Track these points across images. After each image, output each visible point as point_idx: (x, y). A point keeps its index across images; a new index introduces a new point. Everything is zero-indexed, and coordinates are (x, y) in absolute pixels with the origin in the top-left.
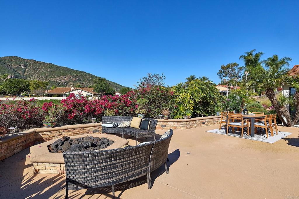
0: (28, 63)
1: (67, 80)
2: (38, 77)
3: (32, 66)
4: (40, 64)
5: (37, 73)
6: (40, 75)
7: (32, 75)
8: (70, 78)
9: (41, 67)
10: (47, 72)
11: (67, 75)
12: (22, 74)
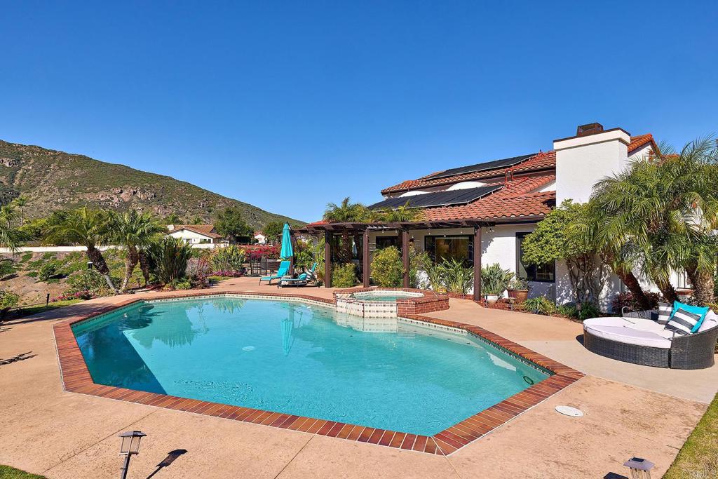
0: (22, 154)
1: (127, 200)
2: (50, 191)
3: (32, 161)
4: (55, 156)
5: (46, 182)
6: (55, 185)
7: (34, 186)
8: (135, 193)
9: (56, 164)
10: (74, 178)
11: (126, 186)
12: (6, 184)
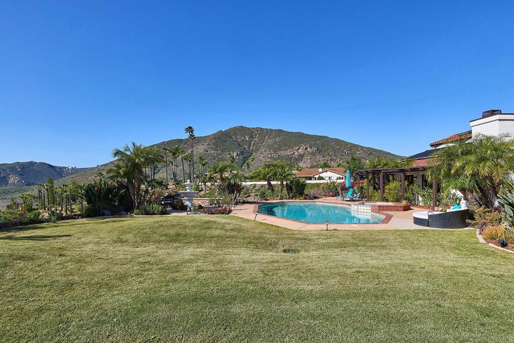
0: (253, 133)
1: (302, 153)
2: (265, 151)
3: (257, 136)
4: (267, 132)
5: (264, 146)
6: (267, 147)
8: (306, 148)
9: (267, 136)
10: (276, 142)
11: (301, 145)
12: (247, 149)
